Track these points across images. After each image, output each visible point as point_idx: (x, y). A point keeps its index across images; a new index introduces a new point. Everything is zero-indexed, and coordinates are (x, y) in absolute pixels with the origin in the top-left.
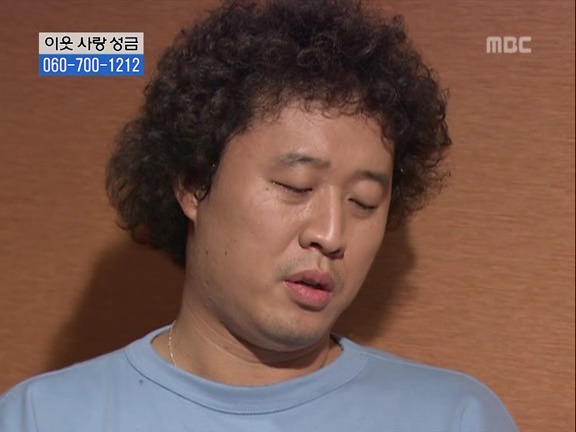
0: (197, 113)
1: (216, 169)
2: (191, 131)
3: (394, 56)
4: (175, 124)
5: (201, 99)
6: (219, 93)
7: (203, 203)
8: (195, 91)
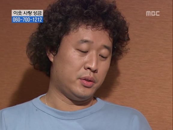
0: (53, 29)
1: (59, 46)
2: (52, 35)
3: (113, 13)
4: (47, 33)
5: (55, 25)
6: (60, 23)
7: (55, 56)
8: (53, 23)
